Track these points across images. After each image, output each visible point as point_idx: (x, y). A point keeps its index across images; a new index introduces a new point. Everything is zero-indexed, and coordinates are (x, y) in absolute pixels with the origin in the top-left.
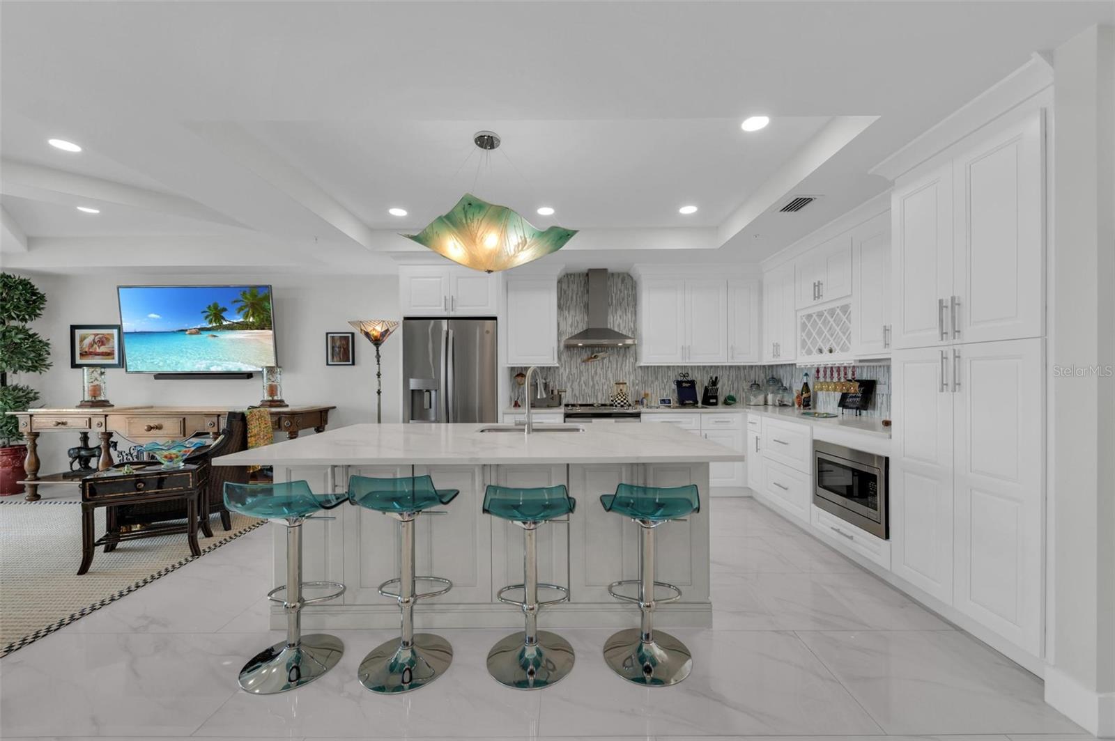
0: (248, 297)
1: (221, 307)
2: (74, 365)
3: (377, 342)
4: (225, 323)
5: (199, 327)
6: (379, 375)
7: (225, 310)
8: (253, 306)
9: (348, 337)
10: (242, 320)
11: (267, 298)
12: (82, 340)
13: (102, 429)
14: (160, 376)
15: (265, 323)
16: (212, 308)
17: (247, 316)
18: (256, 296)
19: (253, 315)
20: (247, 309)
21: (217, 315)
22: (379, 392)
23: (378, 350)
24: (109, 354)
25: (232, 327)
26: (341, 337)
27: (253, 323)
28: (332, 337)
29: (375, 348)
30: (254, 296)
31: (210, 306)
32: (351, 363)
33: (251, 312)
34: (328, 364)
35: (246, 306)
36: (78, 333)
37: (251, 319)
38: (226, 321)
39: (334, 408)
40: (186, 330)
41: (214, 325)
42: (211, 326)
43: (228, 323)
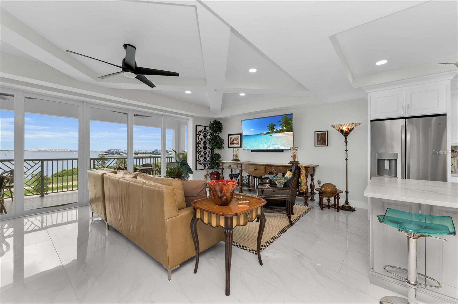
0: (284, 119)
1: (274, 124)
2: (229, 147)
3: (346, 134)
4: (275, 130)
5: (266, 132)
6: (346, 151)
7: (275, 125)
8: (285, 123)
9: (325, 133)
10: (281, 129)
11: (291, 119)
12: (231, 139)
13: (241, 169)
14: (253, 151)
15: (290, 129)
16: (271, 125)
17: (283, 127)
18: (287, 119)
19: (285, 127)
20: (283, 124)
21: (272, 127)
22: (347, 159)
23: (346, 139)
24: (238, 143)
25: (277, 132)
26: (321, 133)
27: (285, 130)
28: (317, 133)
29: (345, 138)
30: (286, 119)
31: (270, 124)
32: (327, 145)
33: (284, 125)
34: (315, 146)
35: (283, 123)
36: (230, 136)
37: (284, 128)
38: (275, 129)
39: (318, 165)
40: (262, 134)
41: (271, 131)
42: (270, 132)
43: (276, 130)
